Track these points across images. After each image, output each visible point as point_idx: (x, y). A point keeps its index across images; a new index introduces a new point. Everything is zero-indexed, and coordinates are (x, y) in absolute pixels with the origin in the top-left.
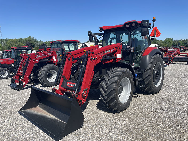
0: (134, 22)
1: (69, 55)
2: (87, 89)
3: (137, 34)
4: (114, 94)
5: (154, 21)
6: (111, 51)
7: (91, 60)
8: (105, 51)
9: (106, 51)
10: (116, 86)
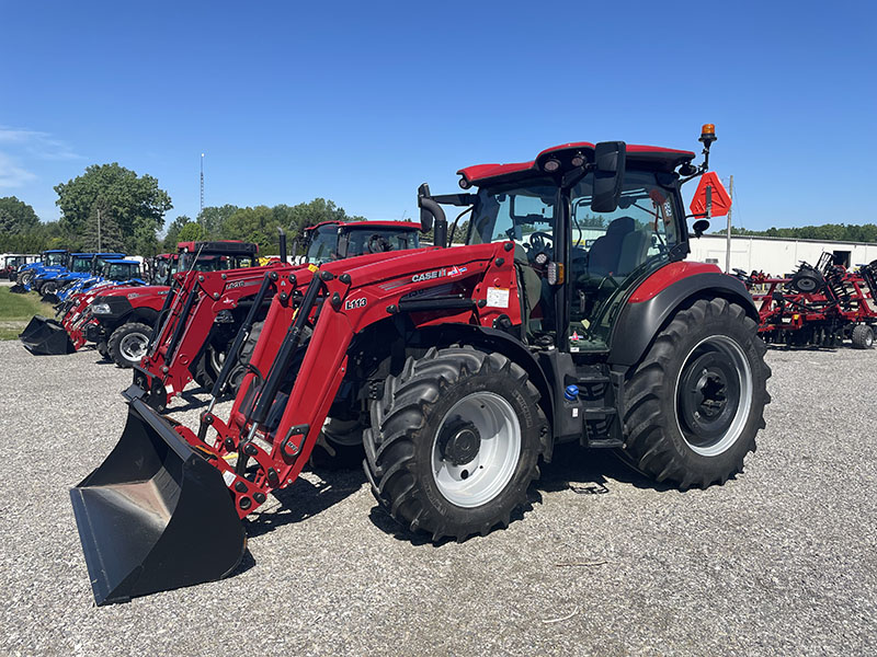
0: (580, 149)
1: (283, 283)
2: (306, 425)
3: (638, 202)
4: (408, 458)
5: (707, 144)
6: (450, 273)
7: (337, 306)
8: (415, 274)
9: (419, 273)
10: (419, 424)
